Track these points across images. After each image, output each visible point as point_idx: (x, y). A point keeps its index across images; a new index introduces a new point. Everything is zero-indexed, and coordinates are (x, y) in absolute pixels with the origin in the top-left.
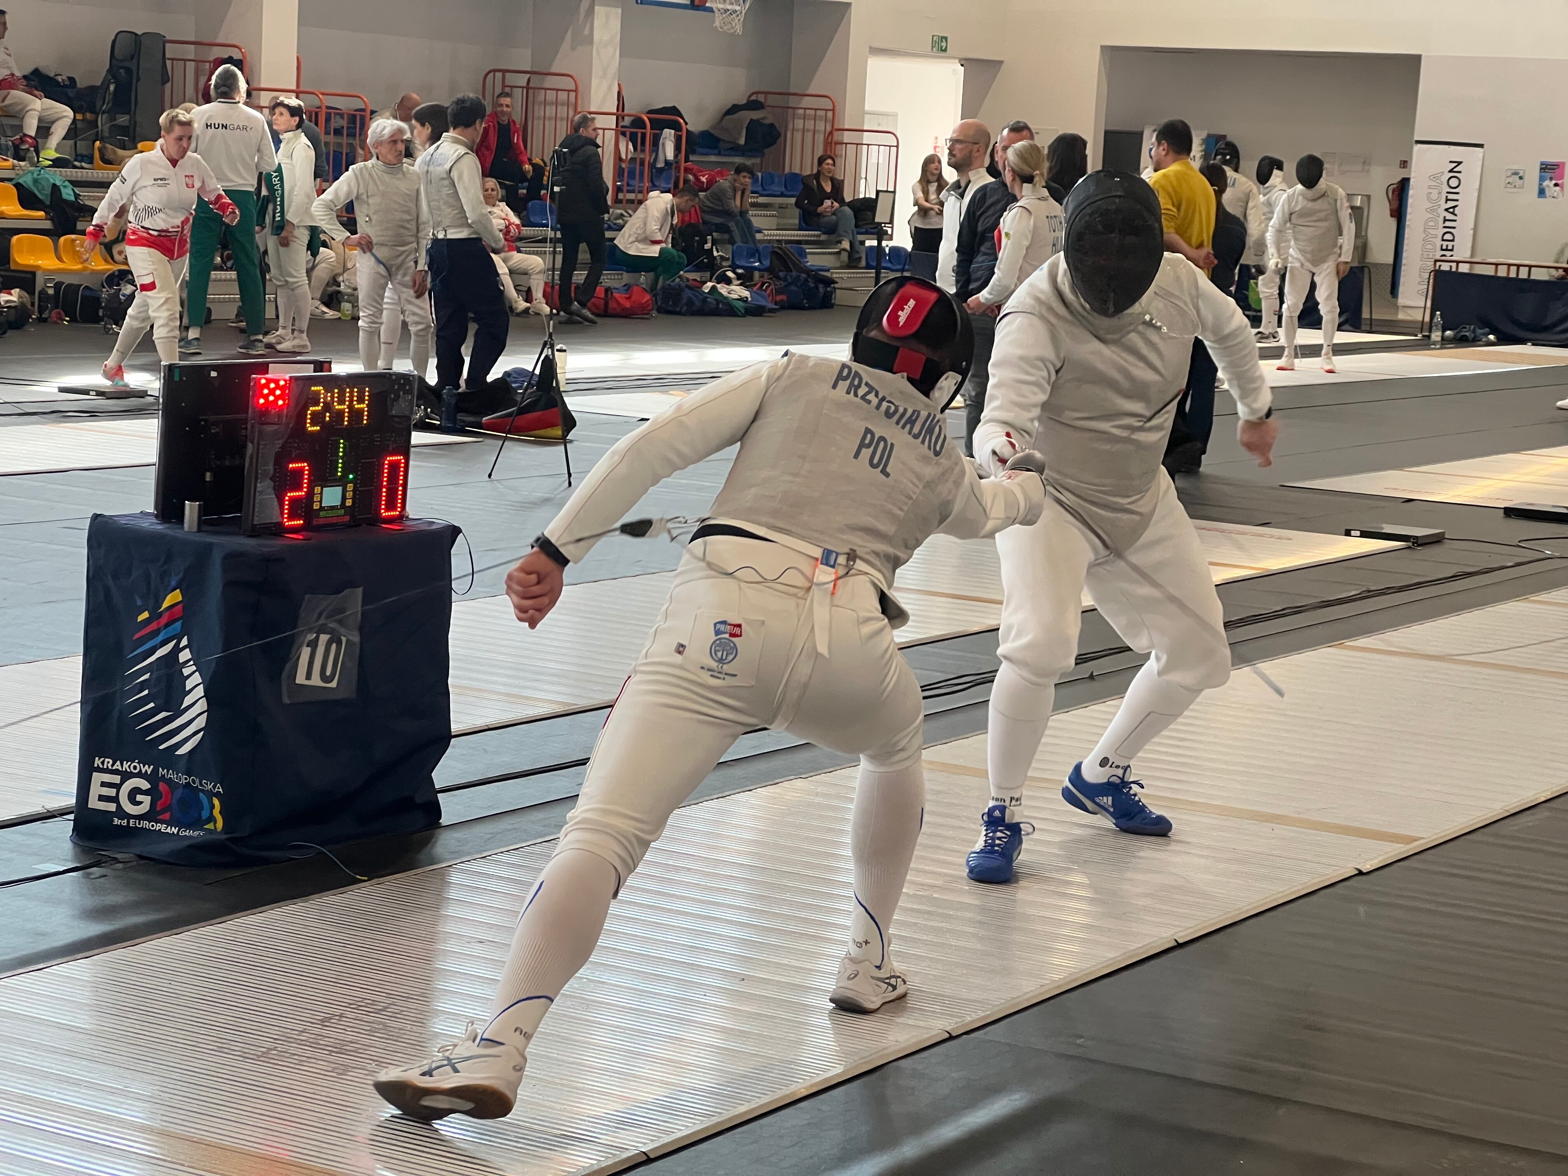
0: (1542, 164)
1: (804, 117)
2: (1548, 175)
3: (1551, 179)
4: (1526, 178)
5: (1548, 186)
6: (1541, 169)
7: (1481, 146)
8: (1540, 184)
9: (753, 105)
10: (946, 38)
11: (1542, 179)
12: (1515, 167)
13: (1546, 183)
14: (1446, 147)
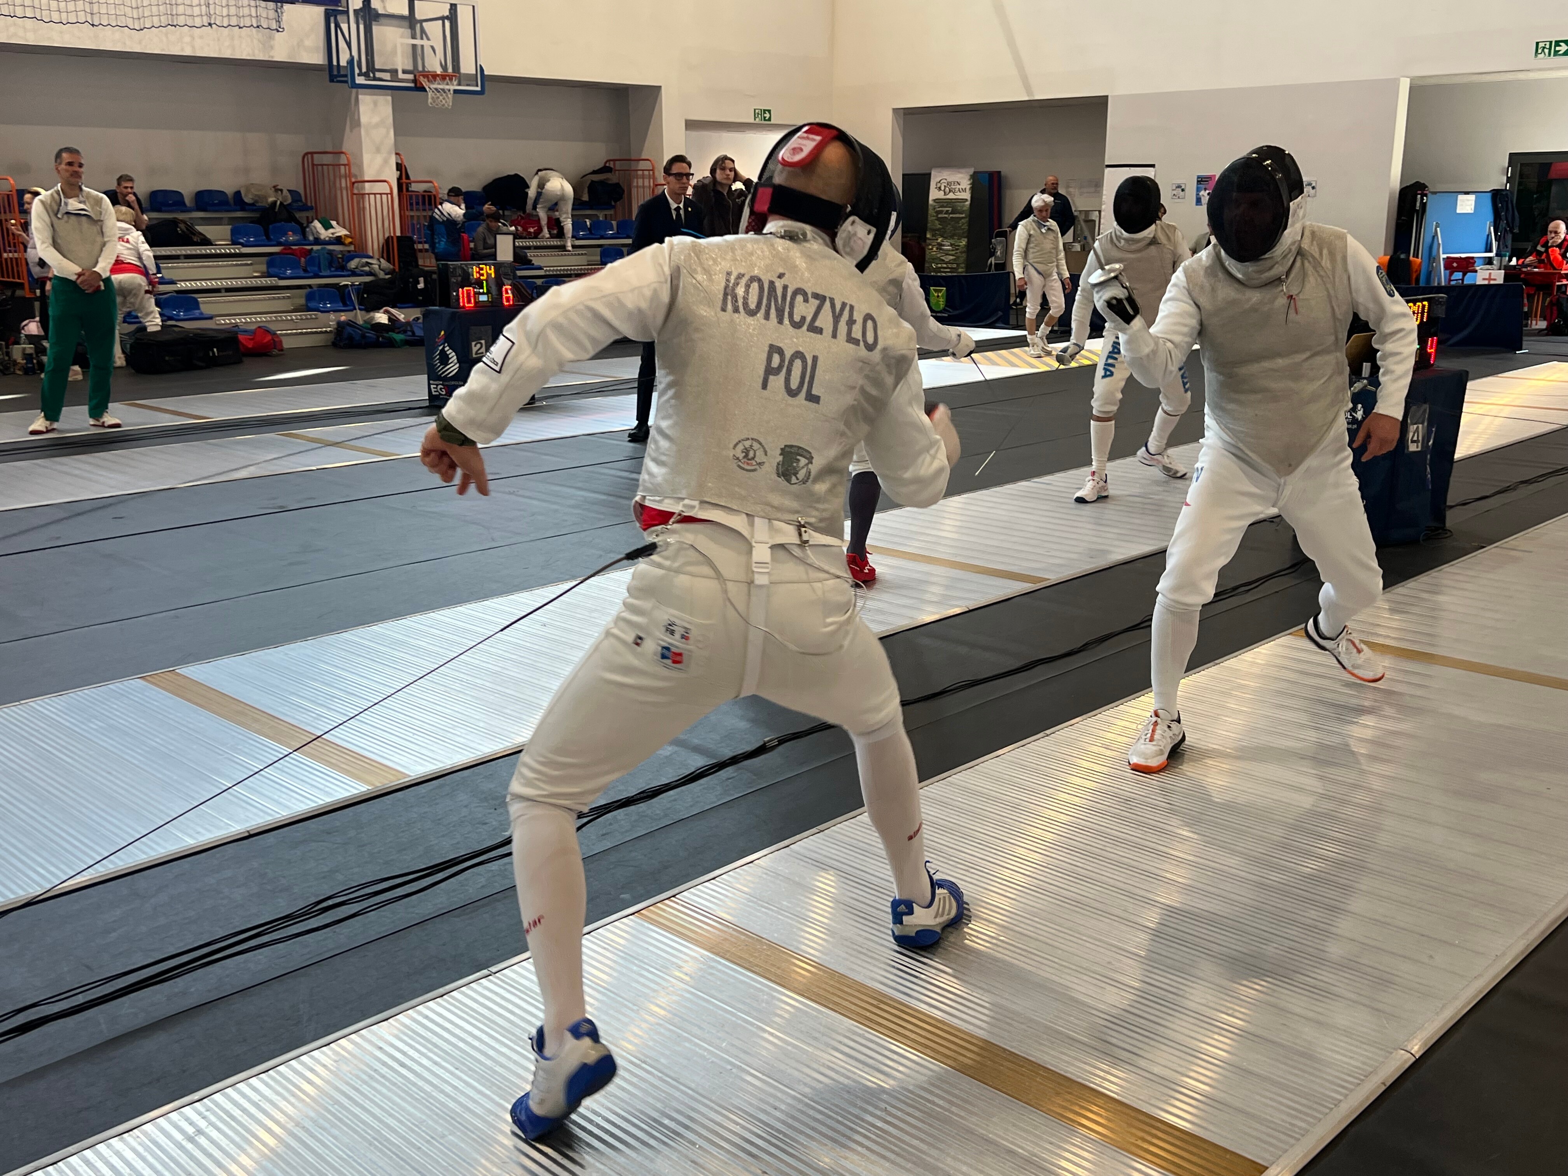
0: (1198, 177)
1: (643, 177)
3: (1205, 189)
4: (1186, 190)
6: (1197, 182)
7: (1153, 166)
8: (1198, 194)
9: (605, 169)
10: (769, 111)
12: (1179, 182)
13: (1202, 193)
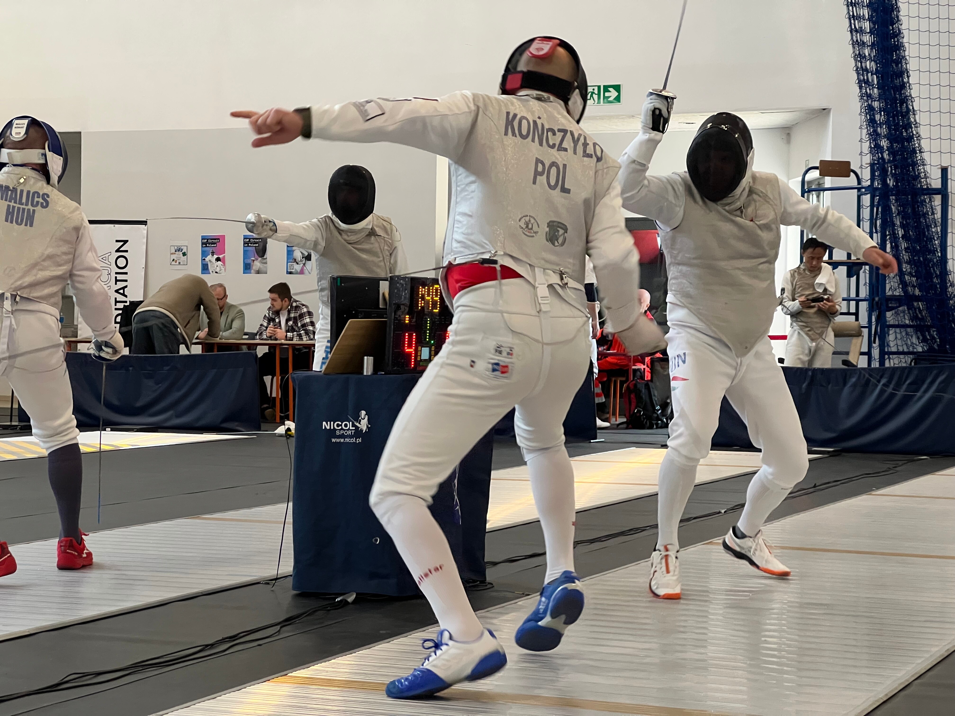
0: (203, 238)
2: (210, 250)
3: (213, 253)
4: (188, 254)
5: (210, 261)
6: (203, 244)
7: (144, 223)
8: (203, 260)
11: (204, 254)
12: (179, 243)
13: (209, 258)
14: (112, 226)
